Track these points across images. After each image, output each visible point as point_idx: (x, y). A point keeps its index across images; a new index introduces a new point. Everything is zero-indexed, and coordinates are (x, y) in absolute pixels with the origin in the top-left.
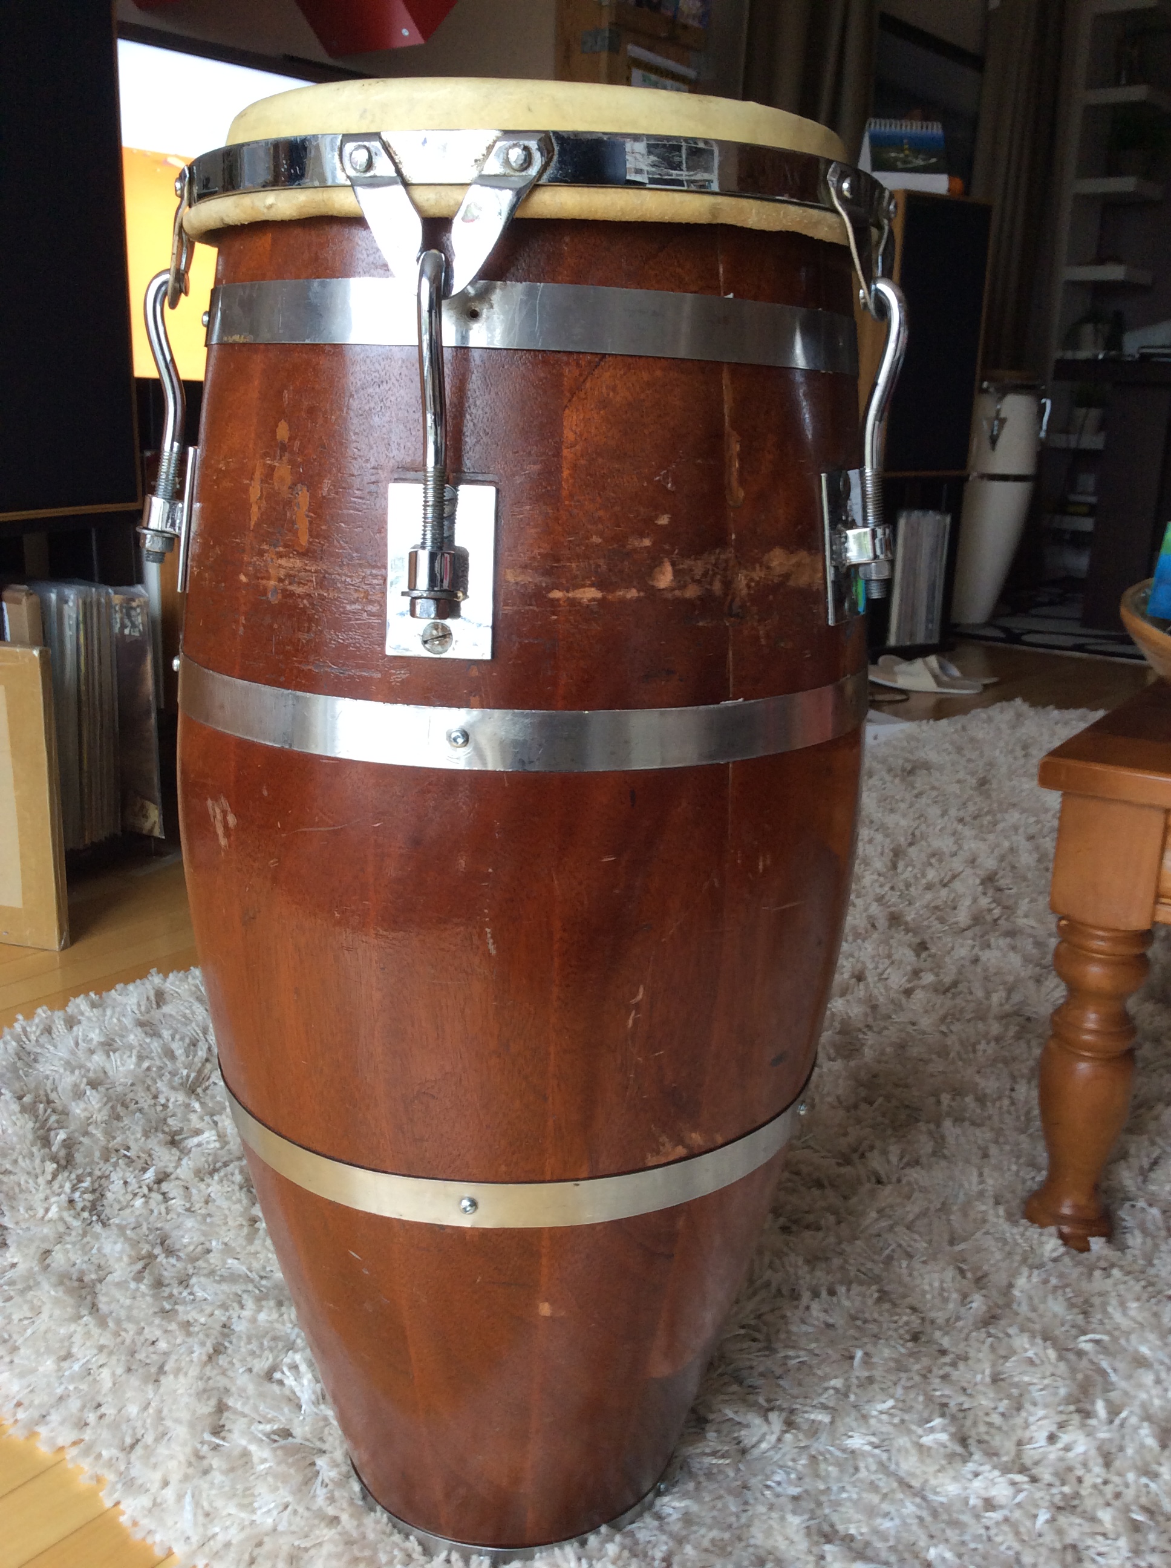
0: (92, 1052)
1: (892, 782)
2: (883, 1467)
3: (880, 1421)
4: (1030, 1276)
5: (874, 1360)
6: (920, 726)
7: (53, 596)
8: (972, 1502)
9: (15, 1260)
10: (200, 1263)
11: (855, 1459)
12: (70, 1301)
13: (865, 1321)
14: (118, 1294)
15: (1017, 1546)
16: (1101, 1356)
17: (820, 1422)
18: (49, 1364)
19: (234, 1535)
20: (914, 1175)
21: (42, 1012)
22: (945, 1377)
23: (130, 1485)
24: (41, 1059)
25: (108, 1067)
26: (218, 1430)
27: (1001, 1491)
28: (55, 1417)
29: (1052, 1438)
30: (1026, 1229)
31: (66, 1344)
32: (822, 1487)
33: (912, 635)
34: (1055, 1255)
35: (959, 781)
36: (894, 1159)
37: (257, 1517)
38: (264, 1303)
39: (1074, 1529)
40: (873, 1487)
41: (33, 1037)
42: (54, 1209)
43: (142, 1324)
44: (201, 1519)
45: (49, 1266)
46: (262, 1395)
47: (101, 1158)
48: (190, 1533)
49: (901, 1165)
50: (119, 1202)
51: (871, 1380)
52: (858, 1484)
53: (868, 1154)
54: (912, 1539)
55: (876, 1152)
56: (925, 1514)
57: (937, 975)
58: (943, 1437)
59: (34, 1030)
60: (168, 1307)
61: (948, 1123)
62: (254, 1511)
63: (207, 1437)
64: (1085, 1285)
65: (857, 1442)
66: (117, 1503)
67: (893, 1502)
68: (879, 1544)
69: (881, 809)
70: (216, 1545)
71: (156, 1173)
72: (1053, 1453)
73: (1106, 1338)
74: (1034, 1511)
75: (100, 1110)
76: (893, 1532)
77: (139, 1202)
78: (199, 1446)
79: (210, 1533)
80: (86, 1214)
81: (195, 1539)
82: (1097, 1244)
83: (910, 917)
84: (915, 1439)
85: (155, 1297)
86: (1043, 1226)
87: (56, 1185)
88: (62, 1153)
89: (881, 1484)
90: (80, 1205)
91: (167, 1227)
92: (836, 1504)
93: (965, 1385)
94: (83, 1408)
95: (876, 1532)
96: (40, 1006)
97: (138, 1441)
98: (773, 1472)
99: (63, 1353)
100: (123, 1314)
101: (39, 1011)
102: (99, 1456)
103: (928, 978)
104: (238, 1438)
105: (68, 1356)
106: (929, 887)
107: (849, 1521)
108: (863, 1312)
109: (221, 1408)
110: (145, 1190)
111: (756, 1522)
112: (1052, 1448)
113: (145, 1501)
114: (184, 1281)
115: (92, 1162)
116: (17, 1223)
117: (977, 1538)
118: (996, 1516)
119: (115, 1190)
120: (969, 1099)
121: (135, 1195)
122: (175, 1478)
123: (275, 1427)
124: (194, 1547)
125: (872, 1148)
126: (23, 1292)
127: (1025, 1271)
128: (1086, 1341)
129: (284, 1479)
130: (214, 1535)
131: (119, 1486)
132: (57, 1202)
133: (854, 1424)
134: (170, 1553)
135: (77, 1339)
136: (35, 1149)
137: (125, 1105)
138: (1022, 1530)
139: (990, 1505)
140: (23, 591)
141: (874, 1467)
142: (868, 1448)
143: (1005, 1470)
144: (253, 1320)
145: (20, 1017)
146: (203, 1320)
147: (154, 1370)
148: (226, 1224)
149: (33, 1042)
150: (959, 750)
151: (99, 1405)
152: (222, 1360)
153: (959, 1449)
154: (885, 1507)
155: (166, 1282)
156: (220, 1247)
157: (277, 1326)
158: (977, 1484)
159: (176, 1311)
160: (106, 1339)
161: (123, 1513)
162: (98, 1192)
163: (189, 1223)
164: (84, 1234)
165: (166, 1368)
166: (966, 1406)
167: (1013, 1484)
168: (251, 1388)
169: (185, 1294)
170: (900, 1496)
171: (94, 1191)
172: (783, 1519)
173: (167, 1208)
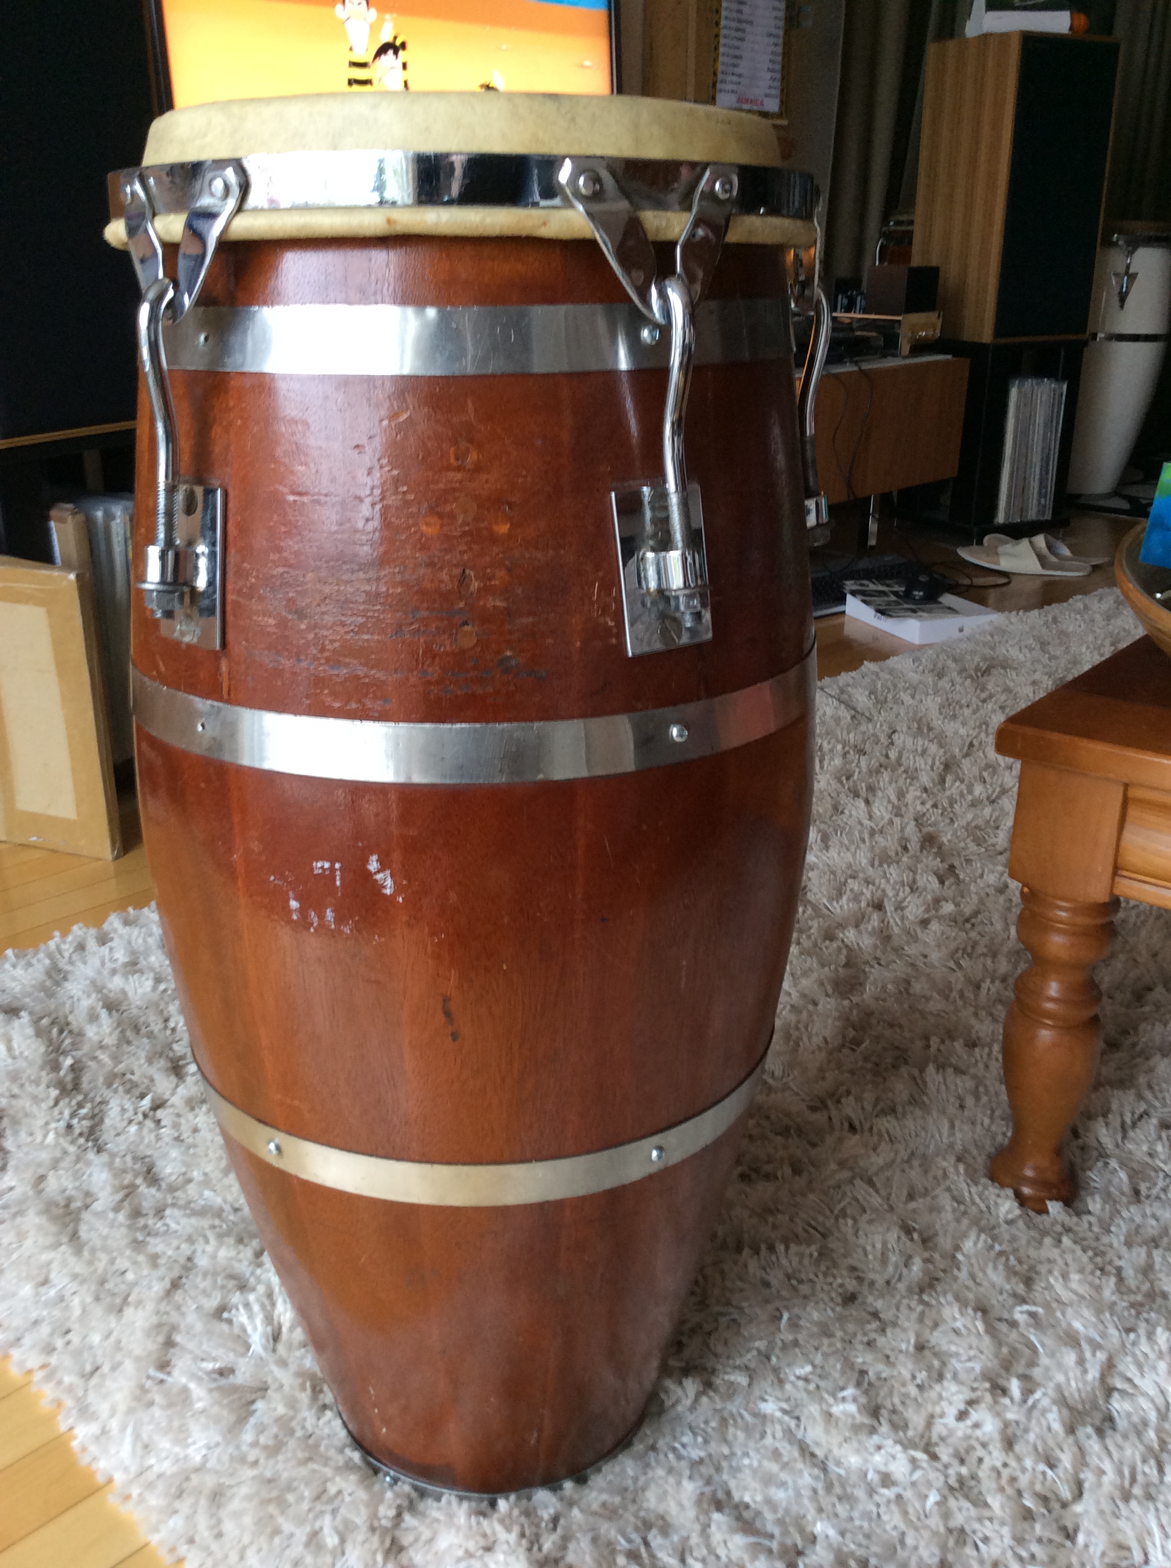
0: (114, 972)
1: (962, 684)
2: (789, 1434)
3: (795, 1387)
4: (978, 1238)
5: (802, 1323)
6: (1008, 619)
7: (99, 514)
8: (870, 1475)
9: (13, 1184)
10: (179, 1194)
11: (764, 1424)
12: (53, 1229)
13: (801, 1281)
14: (98, 1224)
15: (902, 1526)
16: (1032, 1330)
17: (739, 1384)
18: (27, 1290)
19: (167, 1467)
20: (886, 1123)
21: (77, 930)
22: (870, 1344)
23: (85, 1412)
24: (70, 977)
25: (127, 988)
26: (164, 1365)
27: (899, 1468)
28: (27, 1341)
29: (962, 1416)
30: (985, 1188)
31: (44, 1270)
32: (726, 1451)
33: (1023, 510)
34: (1010, 1216)
35: (1034, 683)
36: (869, 1107)
37: (190, 1451)
38: (226, 1239)
39: (962, 1512)
40: (776, 1454)
41: (66, 954)
42: (51, 1136)
43: (115, 1254)
44: (139, 1451)
45: (42, 1191)
46: (209, 1333)
47: (104, 1083)
48: (127, 1463)
49: (875, 1113)
50: (115, 1128)
51: (796, 1343)
52: (762, 1451)
53: (843, 1100)
54: (802, 1512)
55: (851, 1098)
56: (820, 1486)
57: (957, 905)
58: (852, 1408)
59: (67, 948)
60: (141, 1238)
61: (931, 1069)
62: (188, 1446)
63: (152, 1372)
64: (1032, 1252)
65: (770, 1407)
66: (71, 1429)
67: (792, 1471)
68: (769, 1516)
69: (941, 717)
70: (151, 1476)
71: (153, 1100)
72: (961, 1429)
73: (1040, 1310)
74: (925, 1491)
75: (111, 1034)
76: (784, 1504)
77: (133, 1129)
78: (144, 1381)
79: (146, 1465)
80: (82, 1141)
81: (134, 1469)
82: (1054, 1208)
83: (945, 838)
84: (824, 1407)
85: (130, 1227)
86: (1002, 1186)
87: (56, 1111)
88: (69, 1078)
89: (784, 1453)
90: (77, 1131)
91: (156, 1154)
92: (735, 1470)
93: (888, 1352)
94: (52, 1334)
95: (769, 1502)
96: (76, 923)
97: (97, 1369)
98: (682, 1434)
99: (40, 1279)
100: (98, 1243)
101: (75, 928)
102: (60, 1382)
103: (948, 908)
104: (179, 1377)
105: (45, 1282)
106: (973, 804)
107: (746, 1488)
108: (800, 1271)
109: (169, 1343)
110: (140, 1117)
111: (653, 1486)
112: (961, 1425)
113: (93, 1428)
114: (160, 1212)
115: (95, 1087)
116: (19, 1147)
117: (866, 1515)
118: (889, 1493)
119: (113, 1116)
120: (958, 1045)
121: (130, 1122)
122: (122, 1408)
123: (217, 1366)
124: (132, 1476)
125: (848, 1093)
126: (15, 1215)
127: (973, 1235)
128: (1022, 1312)
129: (217, 1420)
130: (150, 1467)
131: (74, 1412)
132: (56, 1129)
133: (769, 1390)
134: (110, 1481)
135: (55, 1266)
136: (44, 1073)
137: (137, 1029)
138: (911, 1510)
139: (887, 1480)
140: (67, 510)
141: (779, 1434)
142: (778, 1414)
143: (907, 1445)
144: (214, 1257)
145: (57, 934)
146: (170, 1253)
147: (118, 1300)
148: (206, 1155)
149: (67, 958)
150: (1044, 645)
151: (68, 1332)
152: (178, 1296)
153: (867, 1420)
154: (783, 1476)
155: (144, 1212)
156: (201, 1178)
157: (235, 1264)
158: (878, 1459)
159: (148, 1243)
160: (79, 1268)
161: (75, 1438)
162: (97, 1119)
163: (174, 1154)
164: (78, 1160)
165: (130, 1299)
166: (884, 1375)
167: (913, 1461)
168: (199, 1327)
169: (160, 1224)
170: (800, 1465)
171: (93, 1117)
172: (679, 1483)
173: (157, 1136)
